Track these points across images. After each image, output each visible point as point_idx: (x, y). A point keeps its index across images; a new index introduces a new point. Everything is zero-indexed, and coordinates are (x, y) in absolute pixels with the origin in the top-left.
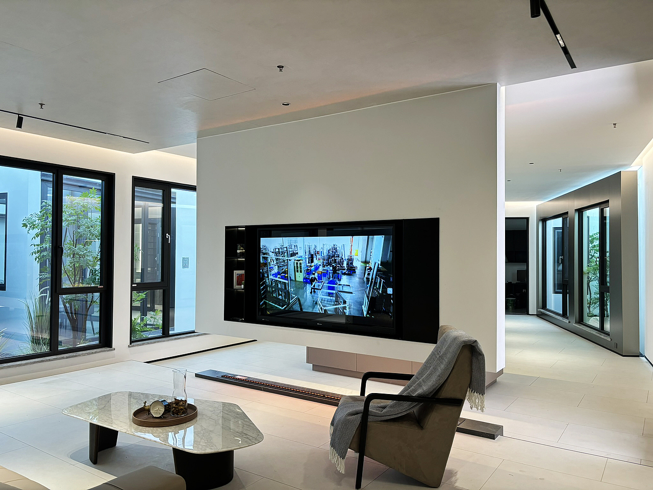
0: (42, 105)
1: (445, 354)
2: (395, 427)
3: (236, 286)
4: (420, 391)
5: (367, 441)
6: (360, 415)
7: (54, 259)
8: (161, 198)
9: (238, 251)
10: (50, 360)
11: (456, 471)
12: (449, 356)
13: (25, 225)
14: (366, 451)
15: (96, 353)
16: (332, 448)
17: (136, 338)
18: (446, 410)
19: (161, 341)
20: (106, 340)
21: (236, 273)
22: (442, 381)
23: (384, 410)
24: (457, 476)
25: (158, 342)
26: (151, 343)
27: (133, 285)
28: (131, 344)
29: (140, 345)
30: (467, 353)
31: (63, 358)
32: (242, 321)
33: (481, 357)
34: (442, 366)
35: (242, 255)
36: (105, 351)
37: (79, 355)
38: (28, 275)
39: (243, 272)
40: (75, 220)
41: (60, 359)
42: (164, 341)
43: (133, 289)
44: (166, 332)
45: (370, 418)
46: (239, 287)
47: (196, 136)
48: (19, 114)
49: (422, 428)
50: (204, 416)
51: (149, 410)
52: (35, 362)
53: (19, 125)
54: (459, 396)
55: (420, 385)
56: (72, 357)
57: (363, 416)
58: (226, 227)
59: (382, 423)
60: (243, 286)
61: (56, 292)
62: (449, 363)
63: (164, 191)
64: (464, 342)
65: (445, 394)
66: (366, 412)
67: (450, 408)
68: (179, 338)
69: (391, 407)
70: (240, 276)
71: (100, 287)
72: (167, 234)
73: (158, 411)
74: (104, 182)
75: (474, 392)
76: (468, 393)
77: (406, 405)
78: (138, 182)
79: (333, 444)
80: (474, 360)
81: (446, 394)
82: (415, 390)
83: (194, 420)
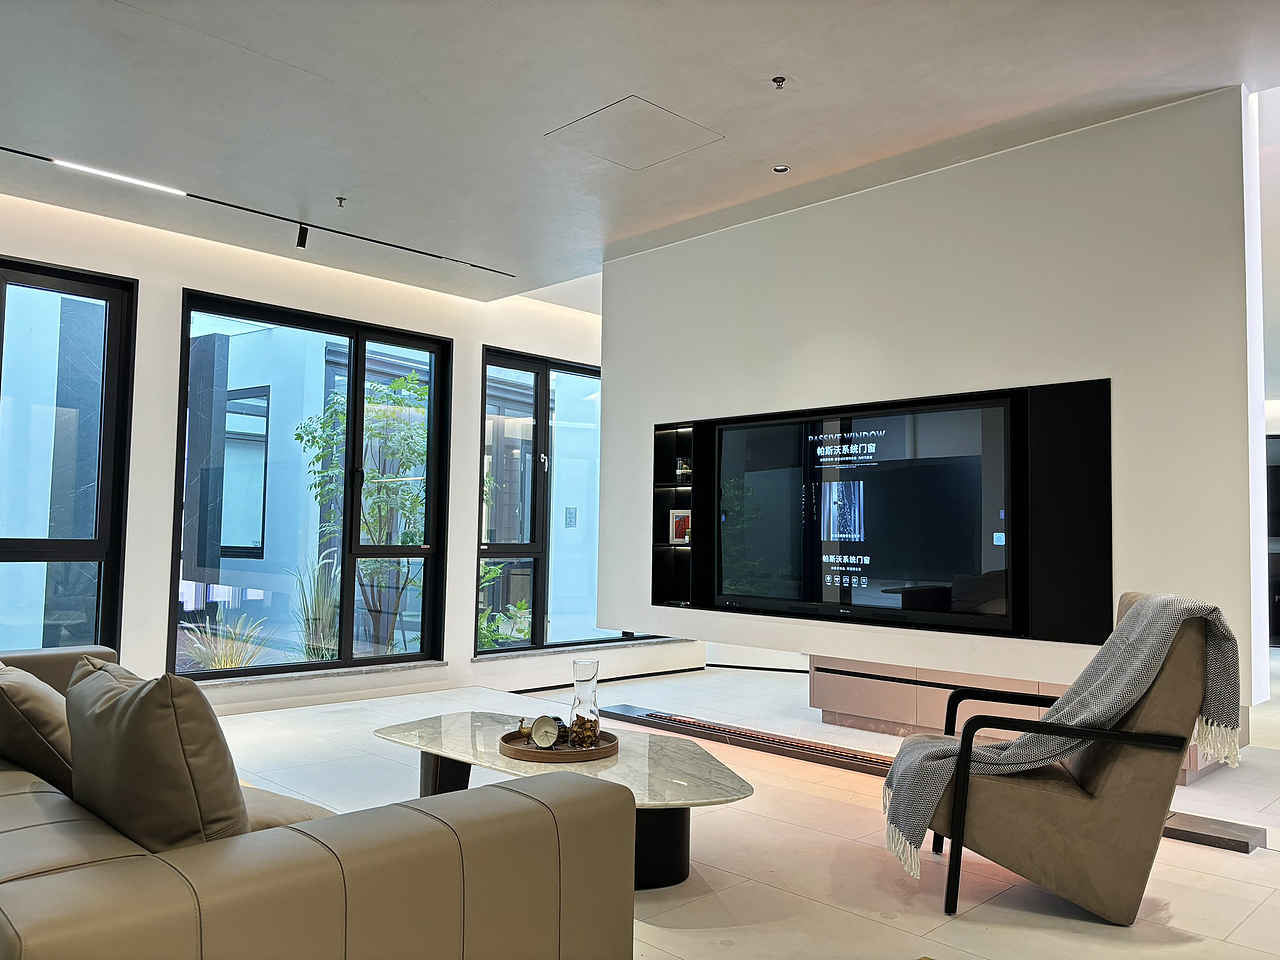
0: (341, 199)
1: (1141, 639)
2: (1029, 790)
3: (673, 540)
4: (1083, 716)
5: (968, 816)
6: (952, 761)
7: (349, 492)
8: (532, 401)
9: (679, 472)
10: (338, 674)
11: (1165, 902)
12: (1151, 641)
13: (299, 437)
14: (967, 836)
15: (415, 667)
16: (893, 826)
17: (485, 648)
18: (1148, 760)
19: (529, 655)
20: (432, 648)
21: (674, 514)
22: (1136, 696)
23: (1005, 753)
24: (1171, 910)
25: (524, 656)
26: (512, 657)
27: (482, 547)
28: (475, 657)
29: (493, 659)
30: (1193, 637)
31: (361, 672)
32: (686, 606)
33: (1227, 644)
34: (1137, 664)
35: (686, 479)
36: (430, 666)
37: (387, 670)
38: (300, 532)
39: (688, 513)
40: (383, 427)
41: (355, 673)
42: (534, 655)
43: (481, 554)
44: (537, 640)
45: (974, 768)
46: (682, 543)
47: (601, 256)
48: (301, 223)
49: (1091, 795)
50: (631, 753)
51: (529, 736)
52: (314, 676)
53: (302, 242)
54: (1176, 730)
55: (1083, 705)
56: (377, 671)
57: (958, 760)
58: (658, 428)
59: (1002, 779)
60: (687, 538)
61: (350, 551)
62: (1153, 657)
63: (537, 375)
64: (1188, 610)
65: (1144, 723)
66: (965, 754)
67: (1157, 754)
68: (561, 652)
69: (1020, 746)
70: (681, 522)
71: (425, 546)
72: (543, 455)
73: (545, 739)
74: (433, 355)
75: (1212, 724)
76: (1197, 726)
77: (1054, 742)
78: (494, 355)
79: (893, 819)
80: (1212, 653)
81: (1148, 721)
82: (1073, 715)
83: (614, 757)
